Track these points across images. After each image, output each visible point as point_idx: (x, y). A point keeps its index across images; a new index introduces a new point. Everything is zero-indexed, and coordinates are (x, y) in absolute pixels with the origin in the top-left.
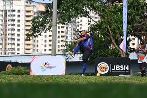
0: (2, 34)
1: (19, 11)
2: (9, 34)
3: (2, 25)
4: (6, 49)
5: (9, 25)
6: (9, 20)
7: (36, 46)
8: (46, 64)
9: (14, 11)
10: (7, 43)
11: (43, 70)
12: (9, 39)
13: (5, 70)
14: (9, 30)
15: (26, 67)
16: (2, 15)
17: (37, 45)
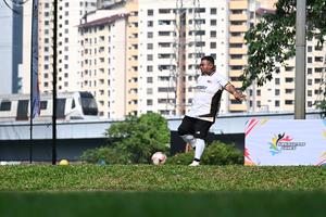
0: (174, 66)
1: (214, 11)
2: (190, 67)
3: (174, 45)
4: (184, 100)
5: (190, 45)
6: (190, 33)
7: (255, 93)
8: (280, 137)
9: (203, 10)
10: (187, 87)
11: (274, 153)
12: (190, 77)
13: (183, 152)
14: (190, 55)
15: (234, 144)
16: (175, 21)
17: (259, 91)
